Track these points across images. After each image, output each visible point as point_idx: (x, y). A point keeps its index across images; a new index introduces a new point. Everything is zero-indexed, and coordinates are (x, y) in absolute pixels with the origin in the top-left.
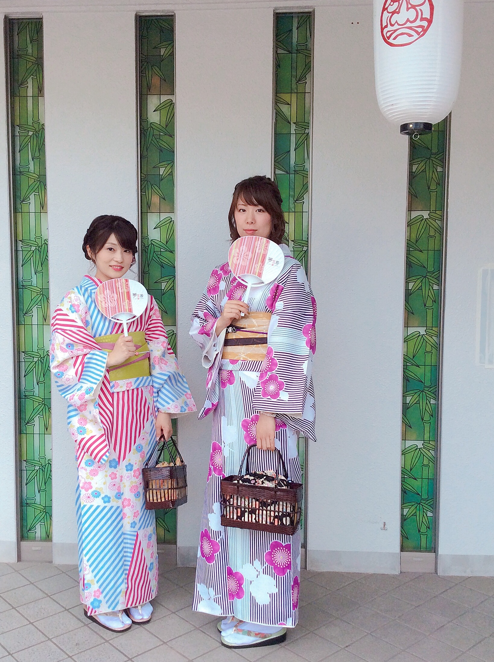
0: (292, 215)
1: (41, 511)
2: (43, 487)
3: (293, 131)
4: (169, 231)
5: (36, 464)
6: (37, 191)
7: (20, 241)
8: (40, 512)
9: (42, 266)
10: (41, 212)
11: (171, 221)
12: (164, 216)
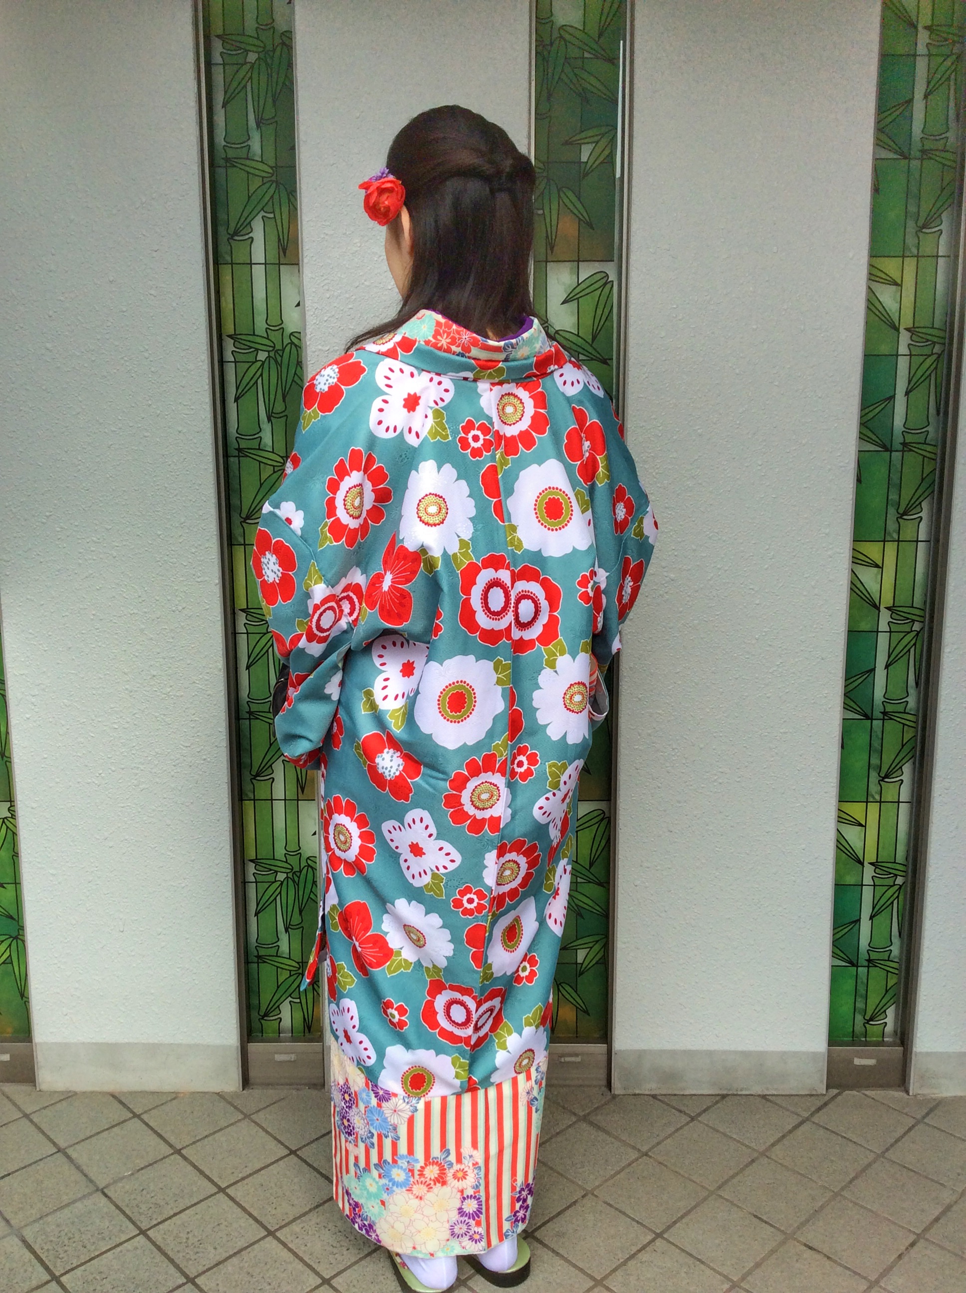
0: (910, 265)
1: (293, 973)
2: (296, 919)
3: (921, 49)
4: (601, 307)
5: (276, 869)
6: (269, 208)
7: (230, 336)
8: (291, 976)
9: (284, 400)
10: (279, 264)
11: (606, 284)
12: (587, 271)
